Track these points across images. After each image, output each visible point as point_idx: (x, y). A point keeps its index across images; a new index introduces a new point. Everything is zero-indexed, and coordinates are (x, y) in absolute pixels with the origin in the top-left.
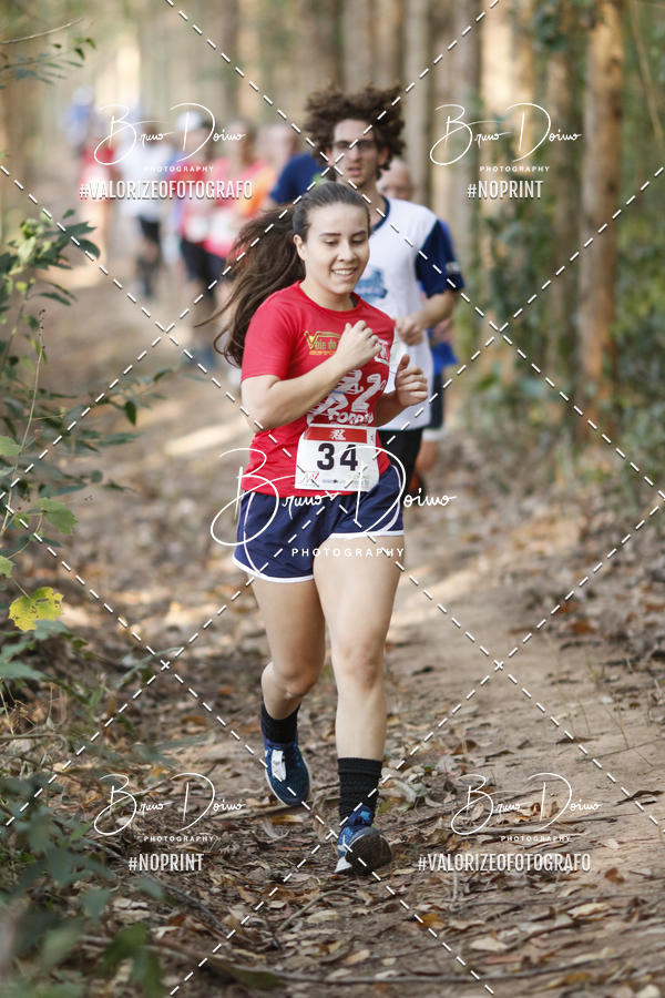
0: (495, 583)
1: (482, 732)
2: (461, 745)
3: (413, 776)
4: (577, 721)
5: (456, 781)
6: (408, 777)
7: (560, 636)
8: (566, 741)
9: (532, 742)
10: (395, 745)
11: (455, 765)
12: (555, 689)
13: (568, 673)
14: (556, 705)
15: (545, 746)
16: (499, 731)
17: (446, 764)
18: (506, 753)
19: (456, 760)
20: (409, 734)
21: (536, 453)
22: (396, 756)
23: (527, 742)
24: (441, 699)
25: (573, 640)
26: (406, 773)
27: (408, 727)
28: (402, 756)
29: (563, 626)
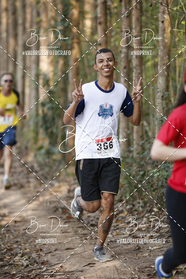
0: (45, 204)
1: (44, 246)
2: (38, 250)
3: (25, 259)
4: (70, 243)
5: (37, 260)
6: (23, 259)
7: (64, 219)
8: (67, 249)
9: (58, 249)
10: (20, 250)
11: (37, 256)
12: (63, 234)
13: (67, 230)
14: (64, 239)
15: (62, 250)
16: (48, 246)
17: (34, 255)
18: (51, 252)
19: (37, 254)
20: (23, 247)
21: (55, 168)
22: (20, 253)
23: (57, 249)
24: (32, 237)
25: (68, 220)
26: (23, 258)
27: (23, 245)
28: (22, 253)
29: (64, 217)
